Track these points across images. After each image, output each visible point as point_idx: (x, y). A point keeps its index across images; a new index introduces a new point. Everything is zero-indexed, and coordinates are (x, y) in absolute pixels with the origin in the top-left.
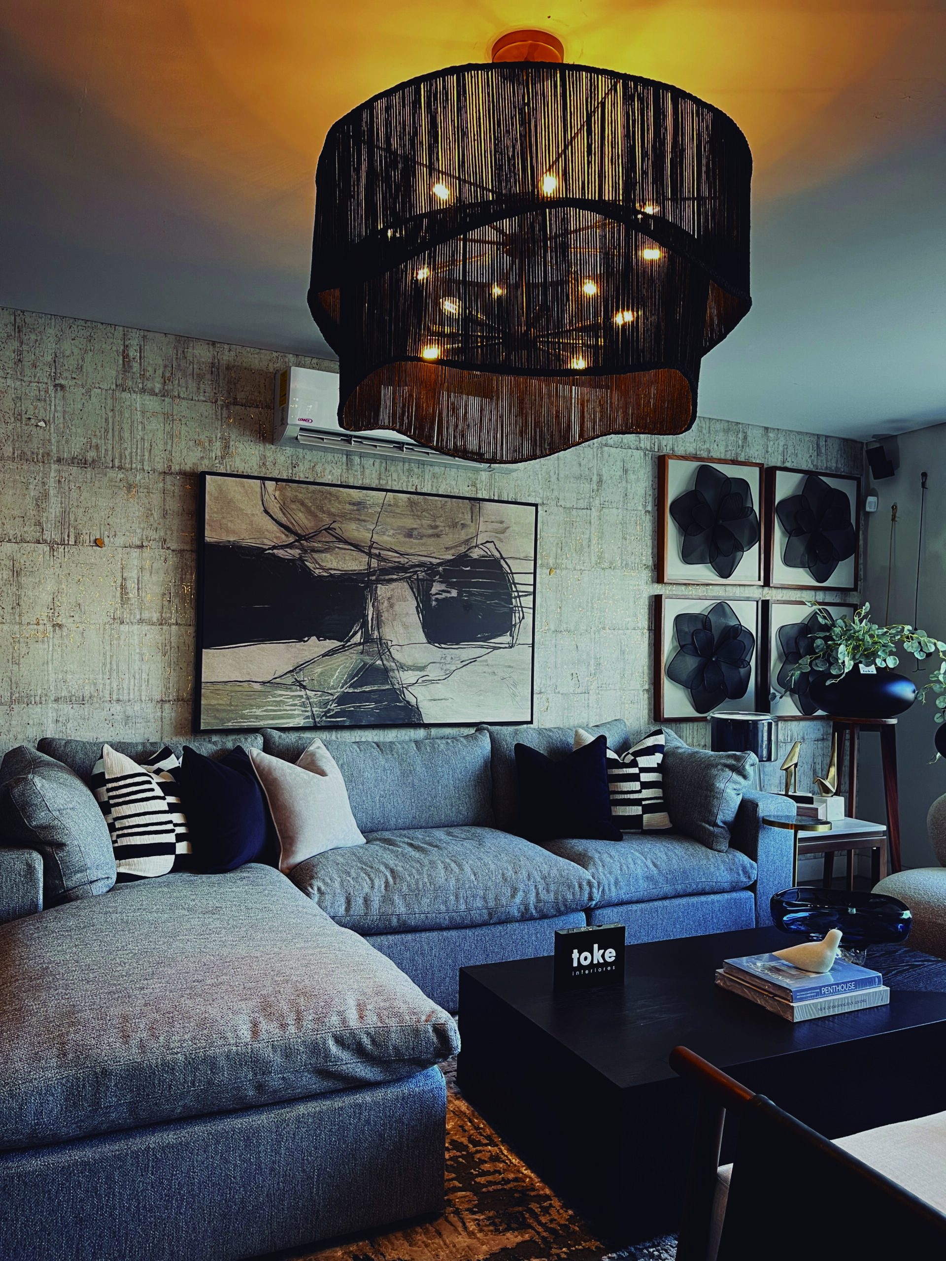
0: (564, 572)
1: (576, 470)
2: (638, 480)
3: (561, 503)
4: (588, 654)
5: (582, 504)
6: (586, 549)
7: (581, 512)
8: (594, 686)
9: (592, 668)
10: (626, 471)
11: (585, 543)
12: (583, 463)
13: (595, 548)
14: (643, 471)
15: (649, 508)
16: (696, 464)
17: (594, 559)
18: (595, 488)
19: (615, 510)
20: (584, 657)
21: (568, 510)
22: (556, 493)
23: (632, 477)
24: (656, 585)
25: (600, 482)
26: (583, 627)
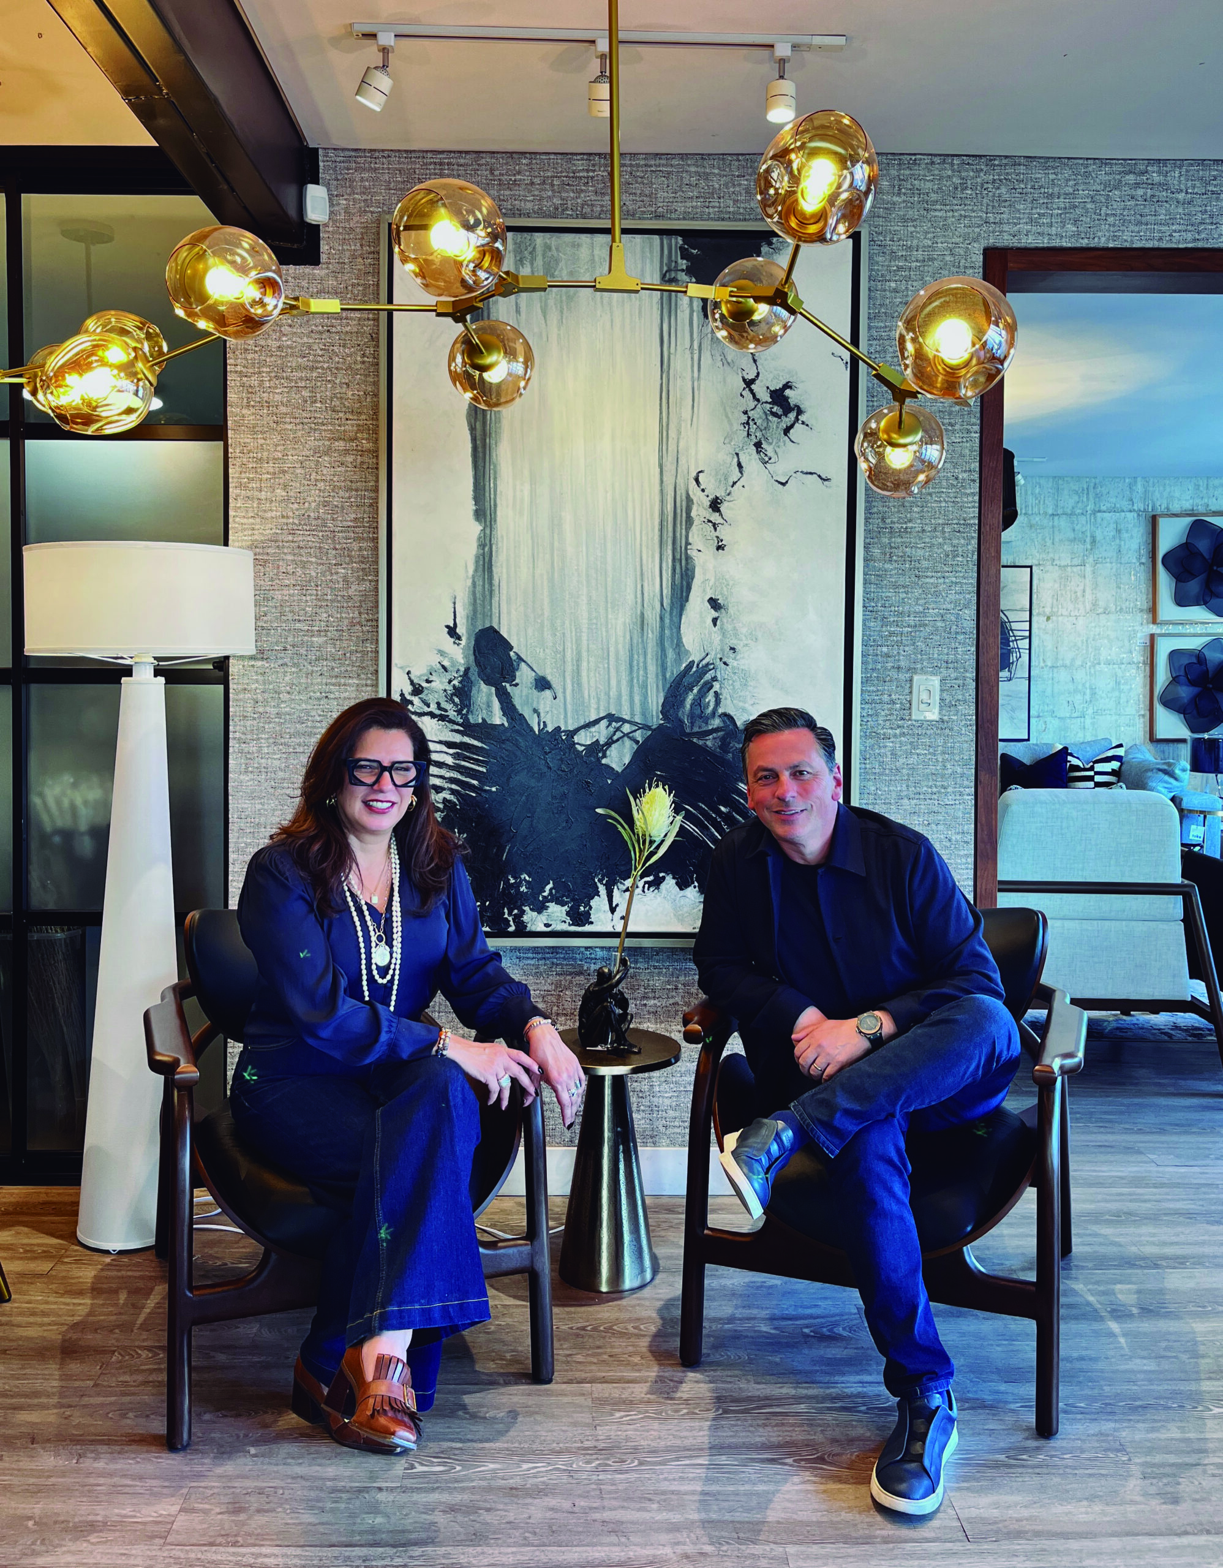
0: (1060, 619)
1: (1071, 535)
2: (1132, 537)
3: (1058, 562)
4: (1084, 685)
5: (1076, 562)
6: (1081, 599)
7: (1075, 569)
8: (1090, 711)
9: (1088, 697)
10: (1119, 531)
11: (1079, 594)
12: (1077, 528)
13: (1089, 596)
14: (1136, 530)
15: (1143, 560)
16: (1189, 520)
17: (1088, 606)
18: (1089, 547)
19: (1108, 565)
20: (1080, 687)
21: (1063, 568)
22: (1051, 555)
23: (1125, 535)
24: (1151, 626)
25: (1094, 541)
26: (1078, 663)
